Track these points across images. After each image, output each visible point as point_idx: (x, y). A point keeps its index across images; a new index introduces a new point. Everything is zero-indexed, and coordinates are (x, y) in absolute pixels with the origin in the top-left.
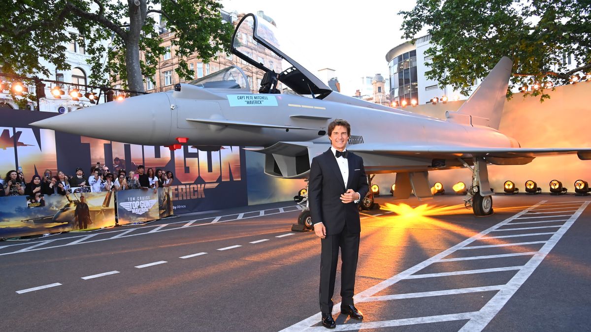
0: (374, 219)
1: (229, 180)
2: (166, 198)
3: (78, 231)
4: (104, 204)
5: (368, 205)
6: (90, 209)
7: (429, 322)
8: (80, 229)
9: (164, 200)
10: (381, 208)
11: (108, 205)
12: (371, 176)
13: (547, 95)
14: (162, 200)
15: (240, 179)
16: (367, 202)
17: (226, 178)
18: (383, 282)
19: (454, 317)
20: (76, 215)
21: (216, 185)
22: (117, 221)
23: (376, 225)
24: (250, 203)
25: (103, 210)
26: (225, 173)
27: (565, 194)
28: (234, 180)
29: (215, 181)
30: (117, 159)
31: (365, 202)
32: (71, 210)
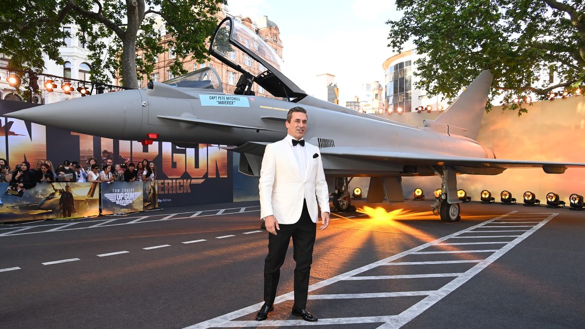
0: (345, 221)
1: (215, 177)
2: (152, 191)
3: (62, 219)
4: (89, 194)
5: (344, 207)
6: (74, 199)
7: (345, 323)
8: (64, 217)
9: (150, 193)
10: (357, 211)
11: (92, 196)
12: (349, 179)
13: (525, 109)
14: (147, 193)
15: (226, 177)
16: (344, 204)
17: (212, 174)
18: (322, 282)
19: (371, 320)
20: (60, 204)
21: (202, 181)
22: (100, 211)
23: (344, 227)
24: (235, 200)
25: (87, 200)
26: (212, 170)
27: (538, 205)
28: (220, 177)
29: (202, 177)
30: (105, 152)
31: (341, 204)
32: (55, 199)
